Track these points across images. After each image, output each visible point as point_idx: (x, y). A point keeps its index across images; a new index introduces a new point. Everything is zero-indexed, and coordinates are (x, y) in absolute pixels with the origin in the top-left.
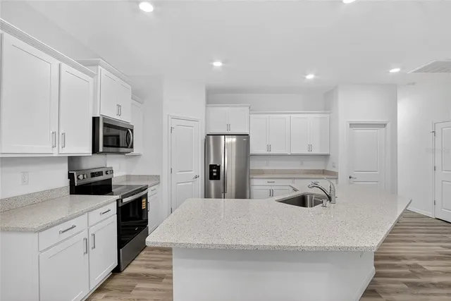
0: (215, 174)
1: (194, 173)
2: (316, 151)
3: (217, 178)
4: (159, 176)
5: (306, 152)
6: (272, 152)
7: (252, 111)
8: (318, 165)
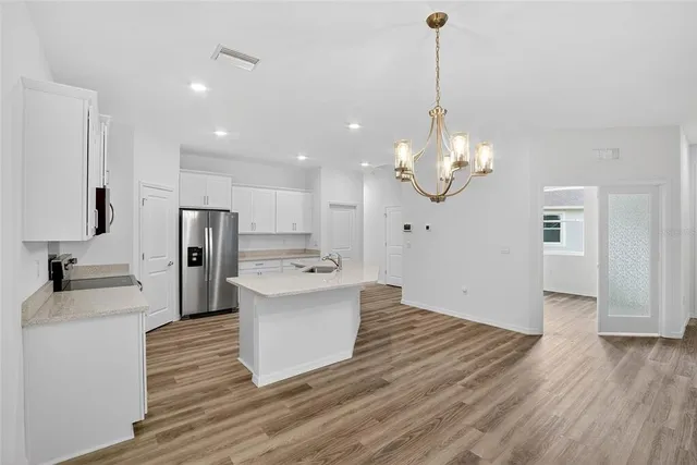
0: (195, 259)
1: (167, 259)
2: (299, 230)
3: (199, 263)
4: (128, 265)
5: (290, 230)
6: (256, 231)
7: (235, 183)
8: (299, 245)
